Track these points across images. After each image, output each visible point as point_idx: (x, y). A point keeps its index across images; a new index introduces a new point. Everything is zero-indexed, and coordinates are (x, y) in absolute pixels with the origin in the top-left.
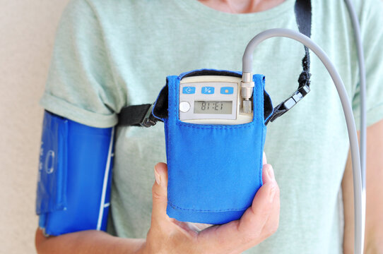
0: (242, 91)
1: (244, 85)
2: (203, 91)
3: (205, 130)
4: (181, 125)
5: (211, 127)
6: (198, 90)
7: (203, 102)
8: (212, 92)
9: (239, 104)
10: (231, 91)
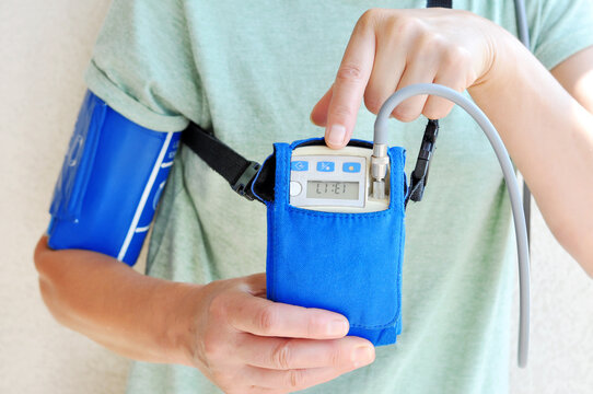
0: (372, 169)
1: (375, 161)
2: (319, 167)
3: (325, 219)
4: (291, 210)
5: (333, 217)
6: (312, 166)
7: (318, 182)
8: (332, 169)
9: (368, 185)
10: (357, 167)
